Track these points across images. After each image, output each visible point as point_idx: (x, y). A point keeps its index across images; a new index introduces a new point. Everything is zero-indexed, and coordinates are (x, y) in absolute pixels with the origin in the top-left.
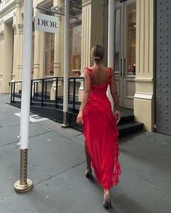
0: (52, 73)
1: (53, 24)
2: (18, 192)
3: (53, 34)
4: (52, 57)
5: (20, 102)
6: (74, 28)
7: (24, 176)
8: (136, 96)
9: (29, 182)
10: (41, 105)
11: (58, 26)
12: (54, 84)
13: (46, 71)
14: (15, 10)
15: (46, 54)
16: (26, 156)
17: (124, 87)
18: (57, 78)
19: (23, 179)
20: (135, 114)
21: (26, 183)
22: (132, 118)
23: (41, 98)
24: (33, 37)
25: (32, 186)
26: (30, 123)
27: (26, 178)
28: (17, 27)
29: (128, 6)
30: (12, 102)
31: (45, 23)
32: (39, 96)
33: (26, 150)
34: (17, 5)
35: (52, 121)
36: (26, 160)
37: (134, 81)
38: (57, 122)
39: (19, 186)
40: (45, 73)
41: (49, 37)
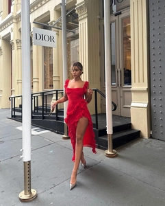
0: (51, 86)
1: (50, 39)
2: (23, 201)
3: (51, 48)
4: (51, 71)
5: (21, 117)
6: (72, 42)
7: (28, 186)
8: (132, 104)
9: (34, 192)
10: (42, 118)
11: (56, 40)
12: (54, 97)
13: (45, 85)
14: (12, 26)
15: (45, 68)
16: (29, 168)
17: (121, 97)
18: (57, 91)
19: (28, 189)
20: (132, 122)
21: (31, 193)
22: (129, 126)
23: (41, 112)
24: (31, 51)
25: (37, 196)
26: (32, 135)
27: (30, 188)
28: (15, 42)
29: (123, 19)
30: (12, 116)
31: (42, 37)
32: (40, 109)
33: (29, 162)
34: (14, 21)
35: (53, 133)
36: (29, 171)
37: (130, 91)
38: (58, 133)
39: (23, 196)
40: (45, 87)
41: (47, 51)
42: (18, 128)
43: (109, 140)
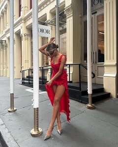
0: (47, 64)
1: (47, 32)
2: (33, 136)
6: (61, 36)
7: (36, 125)
8: (105, 75)
9: (40, 130)
11: (50, 33)
12: (49, 71)
14: (22, 25)
16: (38, 113)
19: (36, 128)
20: (104, 87)
21: (38, 130)
22: (102, 90)
25: (42, 133)
27: (38, 126)
28: (23, 35)
31: (42, 31)
32: (41, 79)
33: (38, 108)
34: (23, 21)
36: (38, 115)
39: (33, 132)
40: (43, 64)
42: (27, 90)
43: (90, 98)
